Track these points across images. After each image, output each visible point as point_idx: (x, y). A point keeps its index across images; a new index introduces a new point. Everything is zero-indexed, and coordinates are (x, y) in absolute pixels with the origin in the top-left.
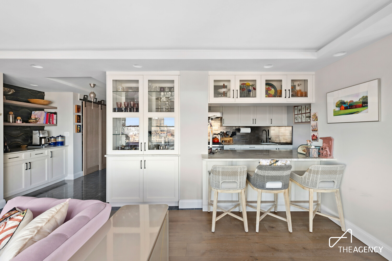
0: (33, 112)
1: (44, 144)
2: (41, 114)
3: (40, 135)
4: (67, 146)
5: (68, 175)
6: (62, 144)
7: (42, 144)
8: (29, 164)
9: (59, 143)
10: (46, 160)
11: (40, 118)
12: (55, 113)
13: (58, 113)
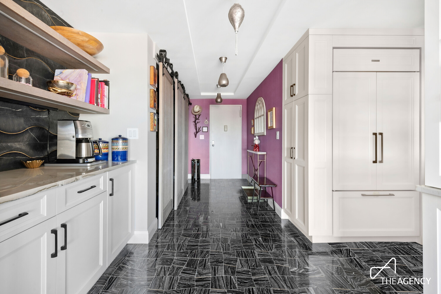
0: (57, 72)
1: (87, 158)
2: (80, 75)
3: (76, 132)
4: (134, 162)
5: (136, 233)
6: (123, 156)
7: (81, 158)
8: (61, 232)
9: (117, 156)
10: (102, 205)
11: (78, 87)
12: (107, 83)
13: (110, 83)
